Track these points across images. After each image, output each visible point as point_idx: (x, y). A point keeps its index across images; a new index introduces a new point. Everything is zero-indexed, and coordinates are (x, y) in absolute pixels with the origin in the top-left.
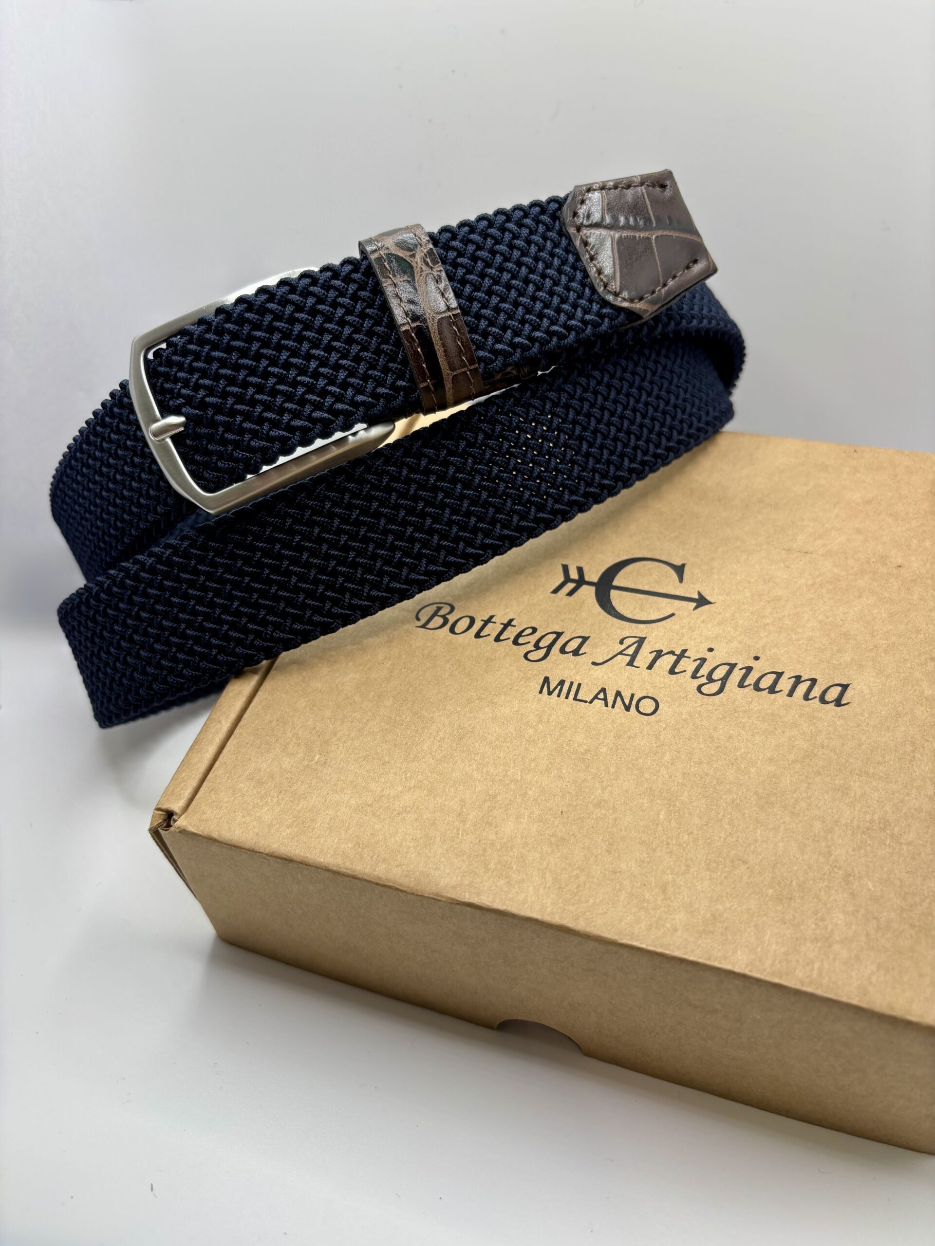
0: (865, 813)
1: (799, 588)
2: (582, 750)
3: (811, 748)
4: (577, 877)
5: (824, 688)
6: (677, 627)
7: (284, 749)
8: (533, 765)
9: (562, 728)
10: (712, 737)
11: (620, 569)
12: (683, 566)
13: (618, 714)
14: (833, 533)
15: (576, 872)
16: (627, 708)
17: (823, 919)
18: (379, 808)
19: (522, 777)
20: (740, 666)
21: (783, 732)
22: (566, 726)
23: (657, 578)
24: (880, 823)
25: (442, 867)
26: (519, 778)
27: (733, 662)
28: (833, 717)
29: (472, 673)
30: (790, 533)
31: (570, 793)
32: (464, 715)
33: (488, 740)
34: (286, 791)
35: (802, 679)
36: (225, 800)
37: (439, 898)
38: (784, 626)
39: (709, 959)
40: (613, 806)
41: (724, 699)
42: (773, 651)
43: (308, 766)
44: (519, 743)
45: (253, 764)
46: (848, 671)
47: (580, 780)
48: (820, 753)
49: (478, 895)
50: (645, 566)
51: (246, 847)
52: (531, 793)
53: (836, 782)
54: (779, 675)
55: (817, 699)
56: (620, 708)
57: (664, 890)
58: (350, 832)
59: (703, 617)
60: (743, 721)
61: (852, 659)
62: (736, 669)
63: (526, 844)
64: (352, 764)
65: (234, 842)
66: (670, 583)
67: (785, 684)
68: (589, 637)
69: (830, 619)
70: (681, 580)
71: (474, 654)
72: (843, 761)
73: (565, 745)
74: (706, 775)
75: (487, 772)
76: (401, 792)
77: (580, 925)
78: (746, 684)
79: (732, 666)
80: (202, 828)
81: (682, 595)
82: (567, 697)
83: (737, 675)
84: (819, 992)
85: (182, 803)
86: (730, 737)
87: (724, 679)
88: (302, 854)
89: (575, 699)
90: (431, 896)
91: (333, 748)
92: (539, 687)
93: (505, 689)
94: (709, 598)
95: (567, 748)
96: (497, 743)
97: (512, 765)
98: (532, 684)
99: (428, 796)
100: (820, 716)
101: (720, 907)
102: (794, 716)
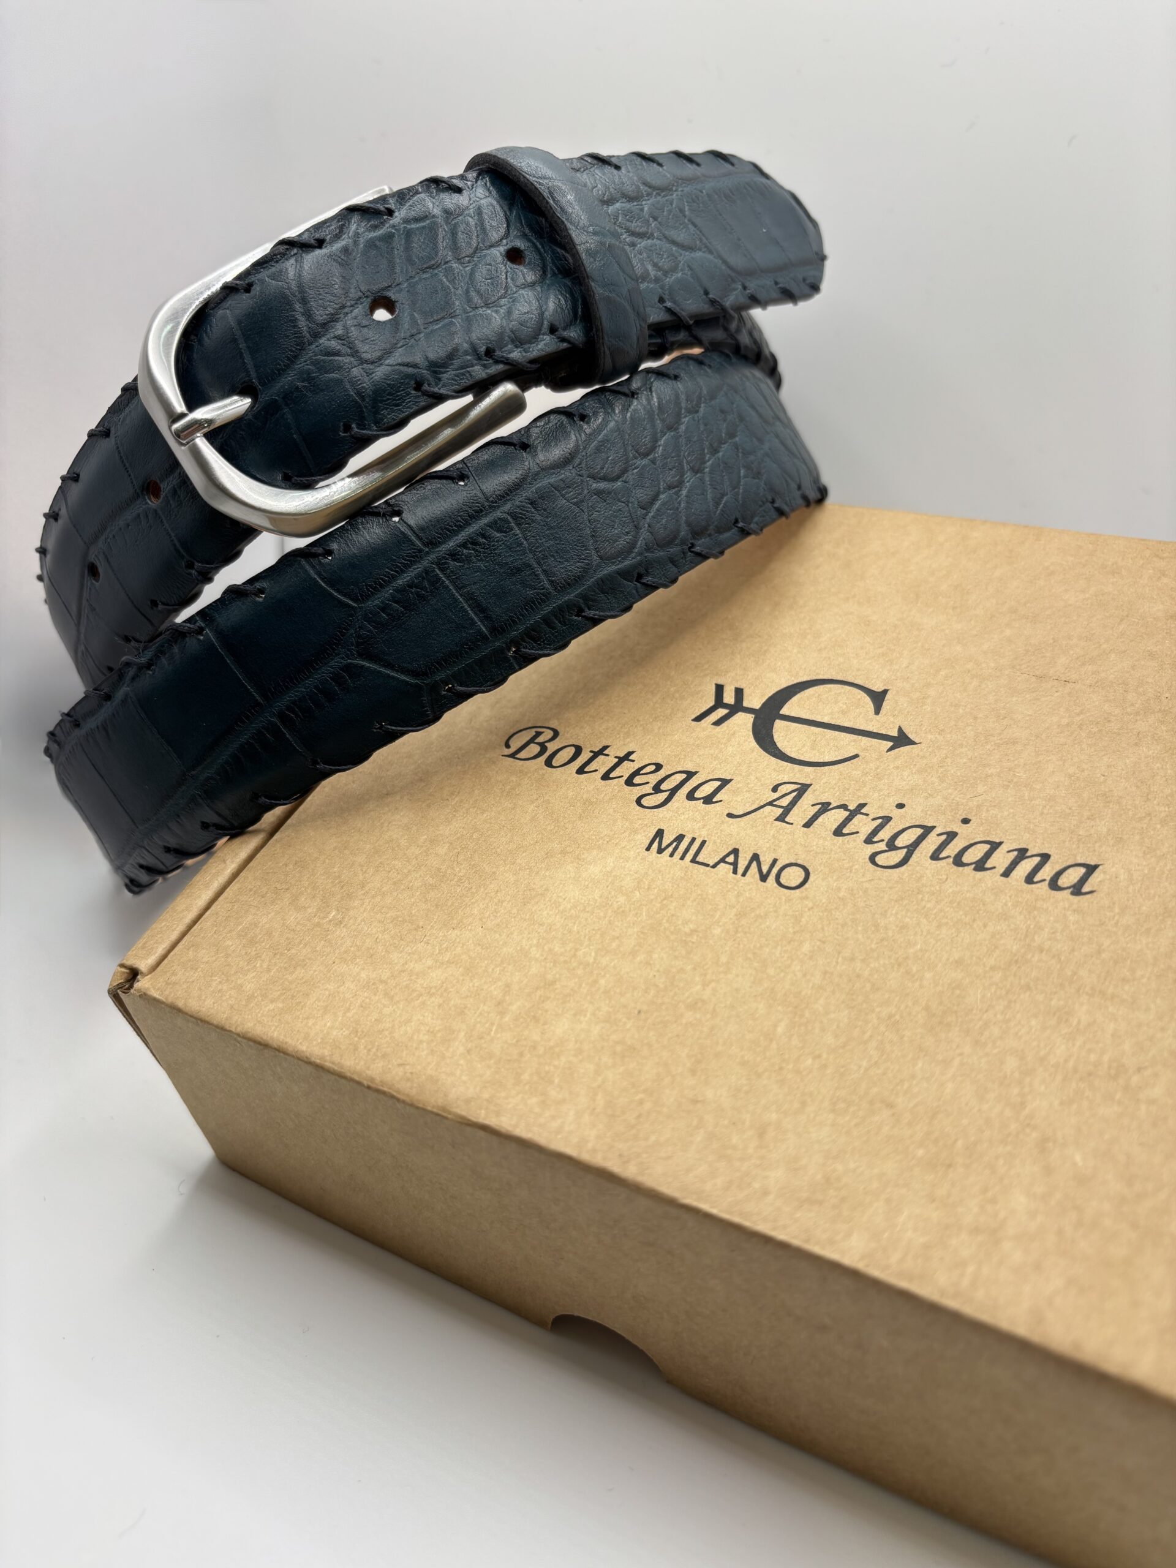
0: (1090, 1051)
1: (1048, 728)
2: (687, 930)
3: (1023, 951)
4: (641, 1102)
5: (1058, 868)
6: (857, 773)
7: (294, 901)
8: (614, 945)
9: (665, 899)
10: (877, 926)
11: (795, 694)
12: (885, 692)
13: (748, 884)
14: (1113, 656)
15: (641, 1096)
16: (764, 878)
17: (993, 1201)
18: (395, 987)
19: (595, 959)
20: (938, 830)
21: (985, 926)
22: (672, 896)
23: (845, 706)
24: (1109, 1068)
25: (458, 1072)
26: (591, 960)
27: (929, 825)
28: (1065, 908)
29: (561, 819)
30: (1048, 654)
31: (657, 986)
32: (537, 873)
33: (561, 908)
34: (282, 954)
35: (1028, 854)
36: (205, 960)
37: (445, 1114)
38: (1015, 780)
39: (807, 1241)
40: (714, 1010)
41: (906, 875)
42: (992, 812)
43: (318, 925)
44: (602, 914)
45: (250, 917)
46: (1101, 847)
47: (674, 970)
48: (1036, 958)
49: (498, 1114)
50: (830, 690)
51: (215, 1022)
52: (602, 982)
53: (1053, 1003)
54: (995, 846)
55: (1047, 882)
56: (753, 877)
57: (761, 1133)
58: (349, 1015)
59: (898, 763)
60: (929, 905)
61: (1109, 830)
62: (933, 834)
63: (580, 1051)
64: (375, 927)
65: (202, 1015)
66: (861, 714)
67: (1001, 859)
68: (729, 781)
69: (1086, 773)
70: (877, 711)
71: (570, 793)
72: (1069, 973)
73: (664, 921)
74: (858, 976)
75: (550, 950)
76: (429, 968)
77: (629, 1171)
78: (941, 856)
79: (928, 830)
80: (167, 993)
81: (875, 731)
82: (682, 858)
83: (932, 842)
84: (968, 1310)
85: (151, 960)
86: (903, 928)
87: (912, 848)
88: (282, 1037)
89: (693, 861)
90: (435, 1110)
91: (356, 903)
92: (648, 842)
93: (601, 842)
94: (912, 736)
95: (667, 925)
96: (573, 911)
97: (586, 943)
98: (639, 836)
99: (463, 975)
100: (1045, 906)
101: (840, 1168)
102: (1006, 904)
